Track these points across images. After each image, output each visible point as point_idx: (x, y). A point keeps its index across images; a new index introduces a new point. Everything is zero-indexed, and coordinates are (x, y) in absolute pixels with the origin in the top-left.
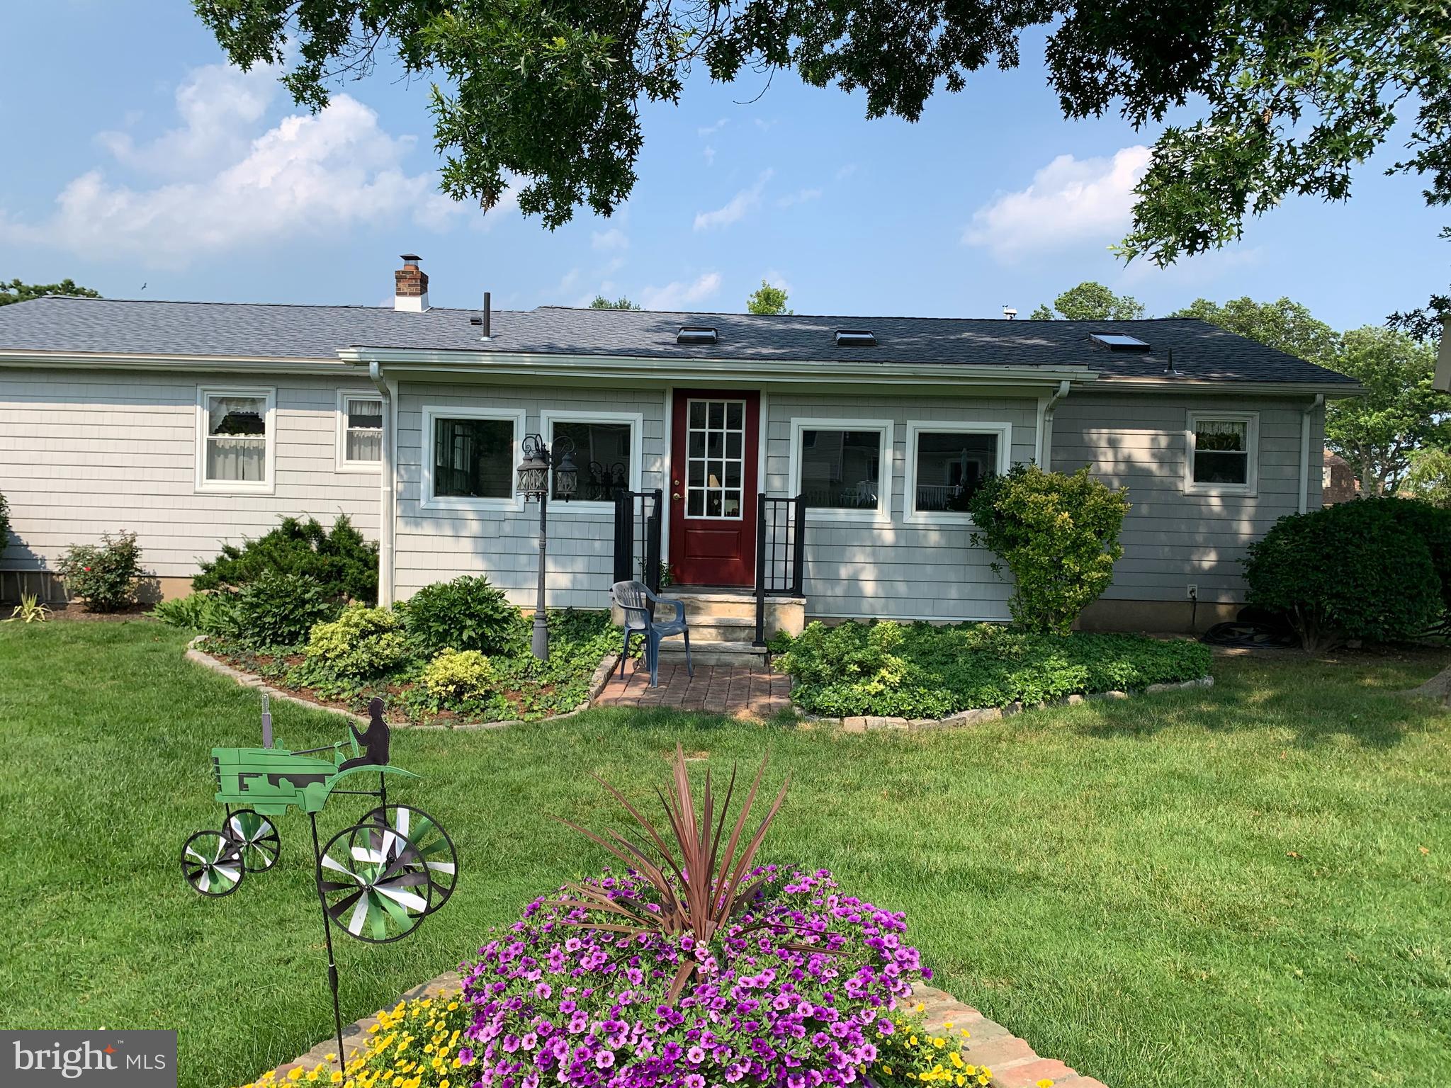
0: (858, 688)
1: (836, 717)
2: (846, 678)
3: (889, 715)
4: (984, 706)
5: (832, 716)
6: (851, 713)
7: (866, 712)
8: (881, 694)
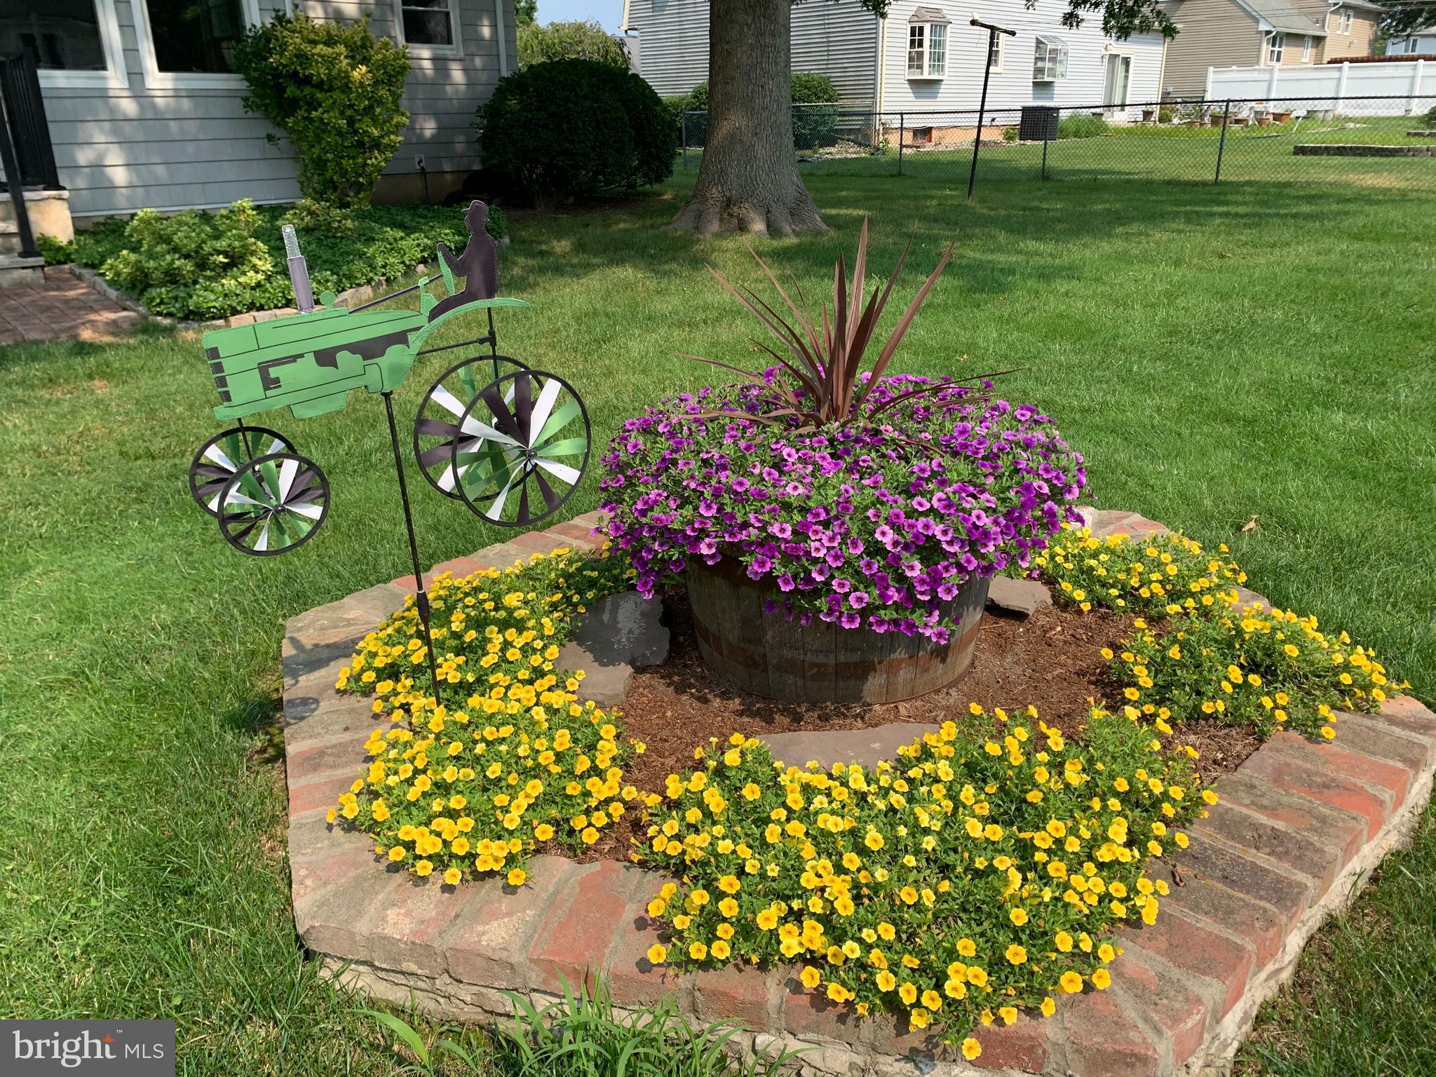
0: (228, 283)
1: (220, 318)
2: (208, 273)
3: (276, 307)
4: (359, 285)
5: (214, 318)
6: (235, 312)
7: (252, 307)
8: (259, 285)
